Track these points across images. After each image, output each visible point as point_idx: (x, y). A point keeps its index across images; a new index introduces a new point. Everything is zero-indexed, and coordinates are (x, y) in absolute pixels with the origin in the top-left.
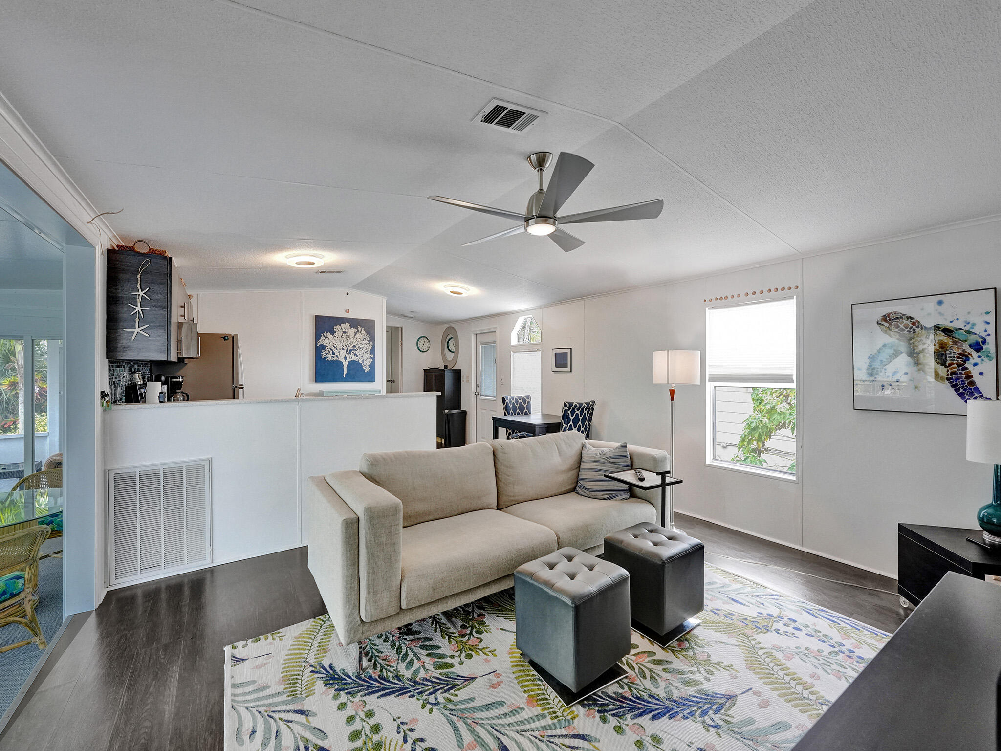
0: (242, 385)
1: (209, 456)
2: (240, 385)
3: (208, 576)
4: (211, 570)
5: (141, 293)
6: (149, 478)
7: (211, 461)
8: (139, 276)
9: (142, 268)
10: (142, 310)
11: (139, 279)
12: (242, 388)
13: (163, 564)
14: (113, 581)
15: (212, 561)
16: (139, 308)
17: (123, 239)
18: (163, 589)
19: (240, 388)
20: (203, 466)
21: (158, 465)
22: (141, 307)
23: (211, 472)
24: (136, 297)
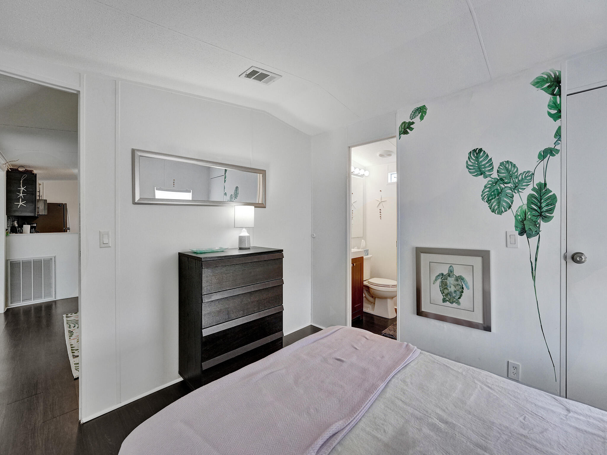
0: (69, 228)
1: (54, 255)
2: (68, 228)
3: (54, 304)
4: (55, 302)
5: (22, 189)
6: (27, 264)
7: (55, 257)
8: (21, 182)
9: (22, 179)
10: (23, 195)
11: (22, 183)
12: (69, 229)
13: (33, 298)
14: (10, 305)
15: (55, 298)
16: (21, 195)
17: (12, 165)
18: (33, 308)
19: (68, 229)
20: (51, 259)
21: (31, 258)
22: (22, 194)
23: (55, 261)
24: (20, 190)
